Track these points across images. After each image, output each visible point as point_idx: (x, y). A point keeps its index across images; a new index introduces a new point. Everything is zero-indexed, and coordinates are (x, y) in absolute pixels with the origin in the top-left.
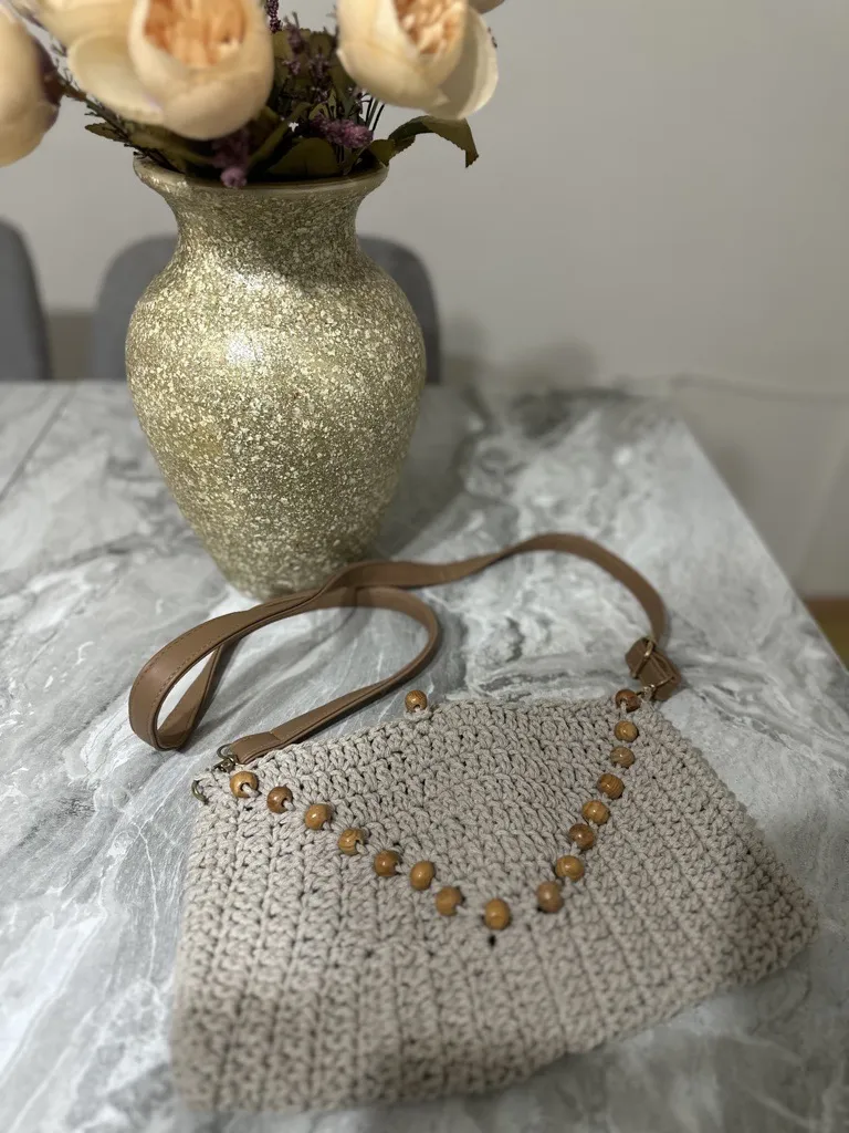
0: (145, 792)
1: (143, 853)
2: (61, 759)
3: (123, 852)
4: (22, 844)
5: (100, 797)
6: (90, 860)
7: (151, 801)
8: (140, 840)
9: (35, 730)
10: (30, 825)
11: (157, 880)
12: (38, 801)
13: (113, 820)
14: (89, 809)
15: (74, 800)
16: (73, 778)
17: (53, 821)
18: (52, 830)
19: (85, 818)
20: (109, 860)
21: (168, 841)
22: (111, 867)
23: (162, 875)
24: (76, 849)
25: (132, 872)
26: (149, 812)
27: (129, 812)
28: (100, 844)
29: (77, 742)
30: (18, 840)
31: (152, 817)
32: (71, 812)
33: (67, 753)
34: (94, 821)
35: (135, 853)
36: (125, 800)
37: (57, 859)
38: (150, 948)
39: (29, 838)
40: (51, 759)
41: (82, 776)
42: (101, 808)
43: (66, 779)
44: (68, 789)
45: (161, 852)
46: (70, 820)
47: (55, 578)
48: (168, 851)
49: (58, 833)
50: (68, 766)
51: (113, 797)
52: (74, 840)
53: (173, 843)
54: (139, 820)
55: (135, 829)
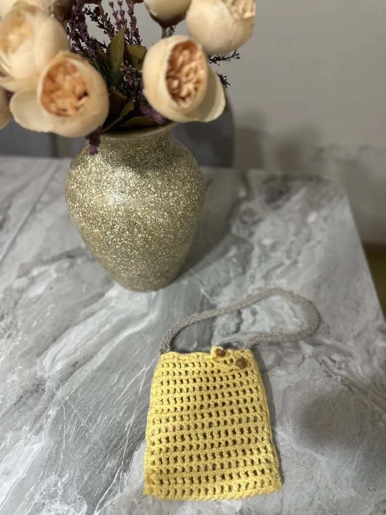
0: (66, 385)
1: (62, 415)
2: (35, 364)
3: (55, 413)
4: (15, 404)
5: (49, 385)
6: (41, 415)
7: (69, 389)
8: (62, 408)
9: (26, 348)
10: (19, 395)
11: (66, 428)
12: (24, 384)
13: (52, 397)
14: (43, 390)
15: (38, 385)
16: (39, 374)
17: (28, 394)
18: (28, 399)
19: (41, 395)
20: (48, 416)
21: (73, 410)
22: (49, 420)
23: (69, 428)
24: (36, 409)
25: (57, 423)
26: (67, 395)
27: (59, 394)
28: (46, 408)
29: (42, 356)
30: (14, 402)
31: (68, 398)
32: (36, 391)
33: (38, 361)
34: (45, 396)
35: (60, 414)
36: (58, 388)
37: (28, 413)
38: (60, 461)
39: (19, 401)
40: (31, 364)
41: (43, 373)
42: (48, 390)
43: (36, 374)
44: (37, 379)
45: (70, 415)
46: (35, 394)
47: (43, 269)
48: (73, 415)
49: (30, 401)
50: (37, 368)
51: (54, 385)
52: (36, 405)
53: (75, 411)
54: (63, 398)
55: (61, 403)
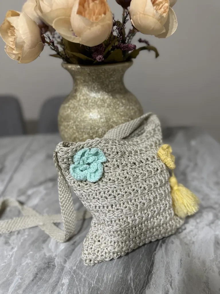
0: (72, 258)
1: (74, 281)
2: (43, 248)
3: (67, 281)
4: (33, 280)
5: (58, 261)
6: (57, 285)
7: (74, 261)
8: (73, 276)
9: (33, 239)
10: (35, 273)
11: (80, 291)
12: (37, 264)
13: (62, 269)
14: (54, 265)
15: (49, 263)
16: (48, 255)
17: (42, 271)
18: (42, 274)
19: (53, 269)
20: (63, 285)
21: (82, 276)
22: (64, 287)
23: (82, 289)
24: (51, 281)
25: (71, 288)
26: (74, 266)
27: (68, 266)
28: (59, 278)
29: (47, 242)
30: (31, 278)
32: (48, 267)
33: (44, 246)
34: (56, 270)
35: (72, 280)
36: (65, 262)
37: (45, 285)
39: (35, 277)
40: (40, 249)
41: (50, 254)
42: (58, 265)
43: (45, 255)
44: (46, 259)
45: (80, 280)
46: (48, 270)
48: (83, 279)
49: (45, 275)
50: (45, 250)
51: (61, 261)
52: (50, 278)
53: (84, 276)
54: (71, 268)
55: (70, 272)
